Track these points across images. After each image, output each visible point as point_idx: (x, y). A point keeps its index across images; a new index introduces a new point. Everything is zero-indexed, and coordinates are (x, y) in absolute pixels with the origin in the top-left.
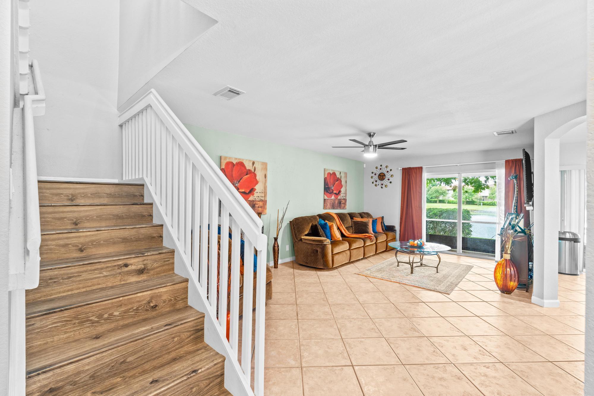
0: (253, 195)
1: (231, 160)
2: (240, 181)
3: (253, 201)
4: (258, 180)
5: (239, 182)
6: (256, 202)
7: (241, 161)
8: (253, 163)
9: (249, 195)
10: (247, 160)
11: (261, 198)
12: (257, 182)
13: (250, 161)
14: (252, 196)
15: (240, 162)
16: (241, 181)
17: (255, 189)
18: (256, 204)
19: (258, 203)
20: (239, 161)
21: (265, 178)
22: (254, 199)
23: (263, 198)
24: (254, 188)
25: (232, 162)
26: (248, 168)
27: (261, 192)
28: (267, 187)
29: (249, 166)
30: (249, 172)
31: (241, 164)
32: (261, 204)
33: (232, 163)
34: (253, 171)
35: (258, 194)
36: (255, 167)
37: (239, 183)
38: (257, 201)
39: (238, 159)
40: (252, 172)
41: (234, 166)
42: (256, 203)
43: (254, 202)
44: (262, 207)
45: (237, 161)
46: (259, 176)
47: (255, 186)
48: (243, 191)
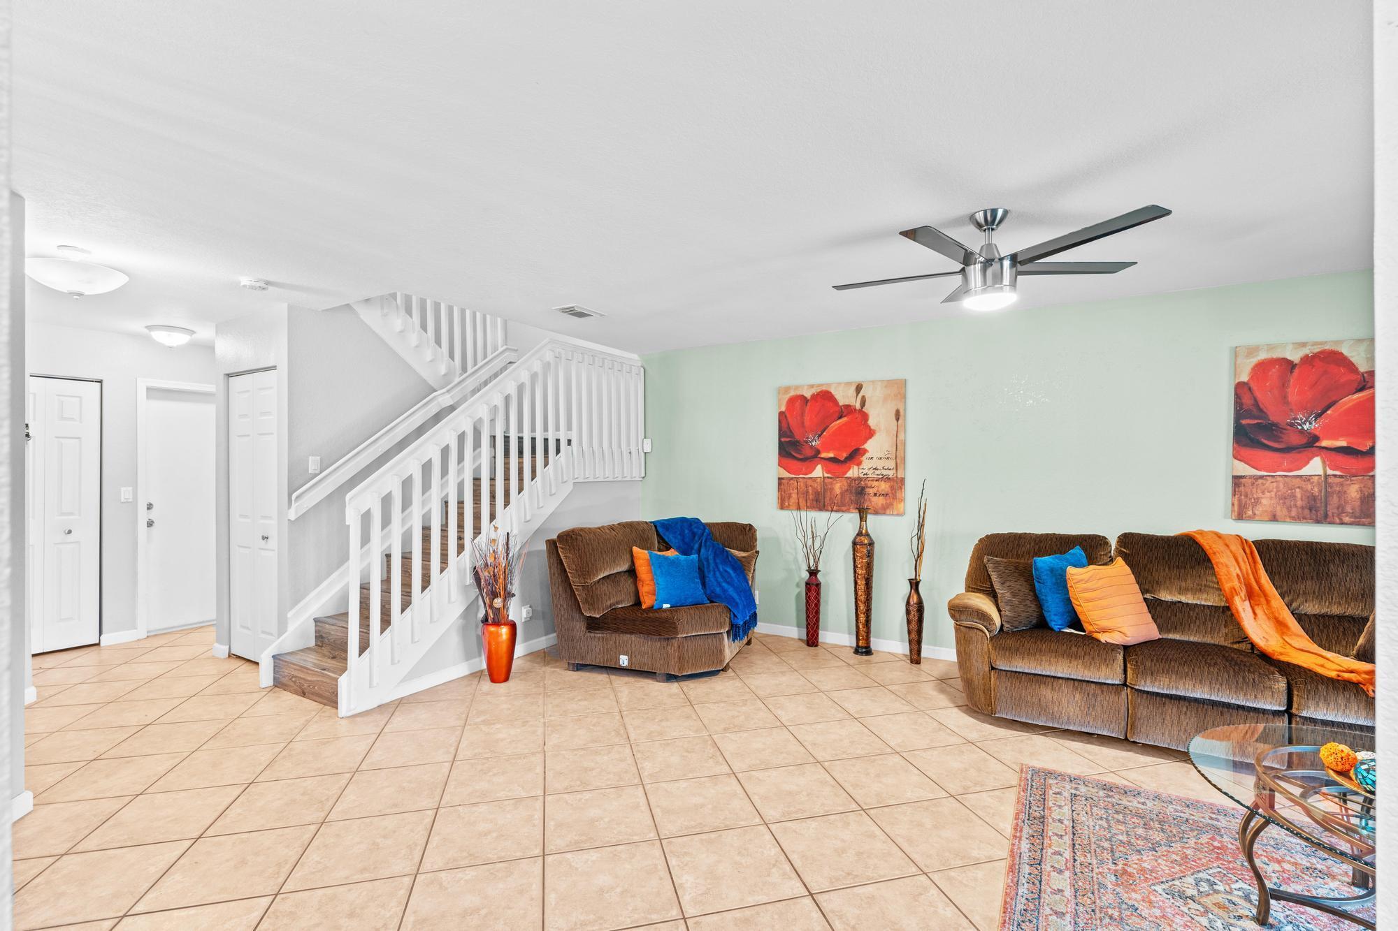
0: (859, 464)
1: (799, 393)
2: (822, 433)
3: (860, 479)
4: (872, 428)
5: (820, 436)
6: (867, 482)
7: (824, 388)
8: (859, 388)
9: (847, 465)
10: (839, 384)
11: (885, 472)
12: (871, 433)
13: (848, 384)
14: (856, 467)
15: (821, 392)
16: (825, 433)
17: (865, 451)
18: (867, 487)
19: (875, 483)
20: (819, 390)
21: (898, 420)
22: (861, 476)
23: (891, 473)
24: (863, 447)
25: (803, 396)
26: (842, 401)
27: (883, 456)
28: (904, 444)
29: (845, 397)
30: (848, 409)
31: (825, 397)
32: (884, 487)
33: (802, 398)
34: (858, 406)
35: (874, 463)
36: (863, 397)
37: (821, 439)
38: (873, 480)
39: (817, 387)
40: (855, 409)
41: (807, 402)
42: (869, 483)
43: (862, 483)
44: (887, 495)
45: (814, 391)
46: (878, 417)
47: (866, 442)
48: (831, 455)
